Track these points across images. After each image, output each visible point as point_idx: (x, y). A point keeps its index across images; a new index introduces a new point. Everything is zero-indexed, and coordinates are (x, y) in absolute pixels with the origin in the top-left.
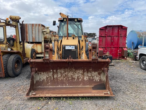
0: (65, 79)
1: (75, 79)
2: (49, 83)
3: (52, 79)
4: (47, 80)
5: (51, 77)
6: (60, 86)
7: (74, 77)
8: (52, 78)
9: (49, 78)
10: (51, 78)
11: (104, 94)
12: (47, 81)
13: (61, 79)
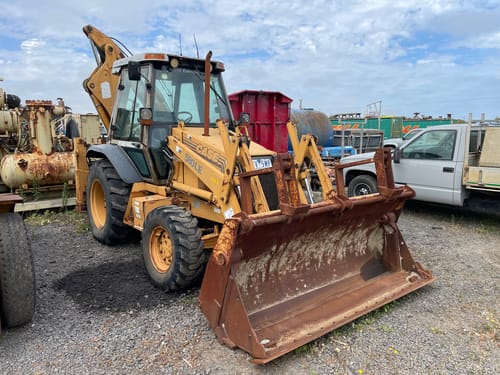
0: (295, 269)
1: (317, 261)
2: (258, 296)
3: (263, 279)
4: (249, 285)
5: (261, 273)
6: (289, 298)
7: (316, 257)
8: (264, 275)
9: (254, 279)
10: (261, 277)
11: (409, 283)
12: (249, 288)
13: (285, 272)
